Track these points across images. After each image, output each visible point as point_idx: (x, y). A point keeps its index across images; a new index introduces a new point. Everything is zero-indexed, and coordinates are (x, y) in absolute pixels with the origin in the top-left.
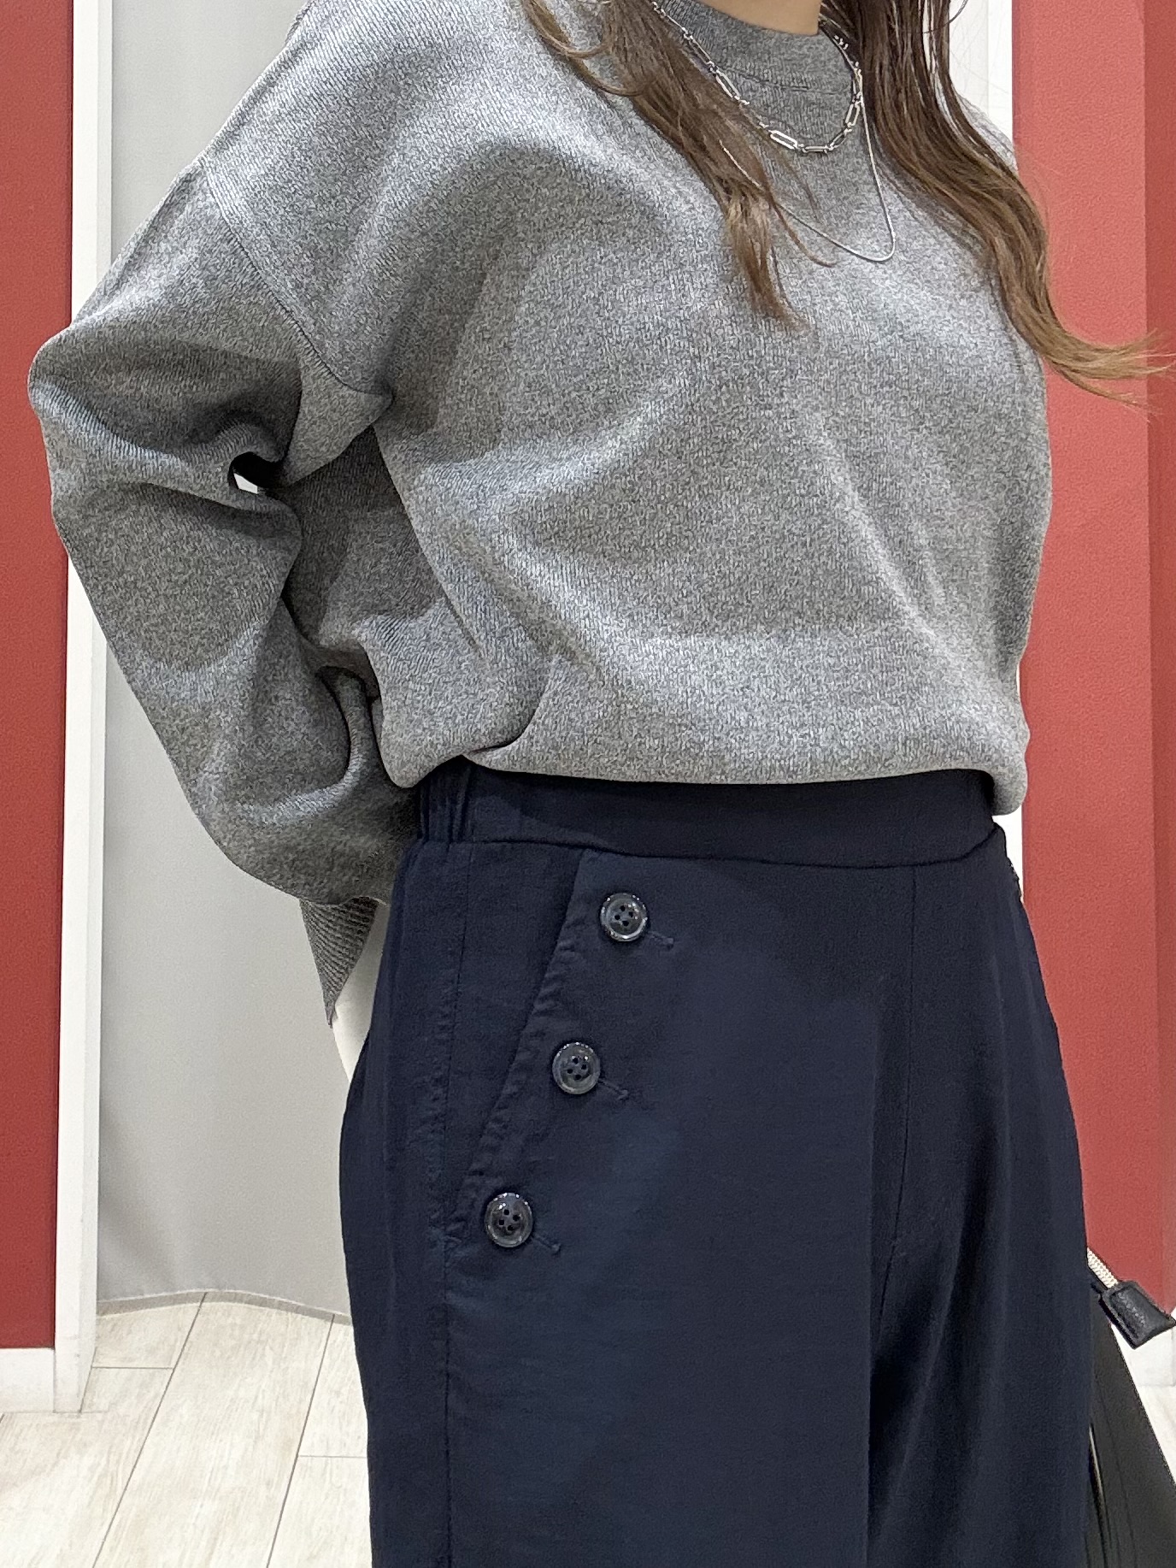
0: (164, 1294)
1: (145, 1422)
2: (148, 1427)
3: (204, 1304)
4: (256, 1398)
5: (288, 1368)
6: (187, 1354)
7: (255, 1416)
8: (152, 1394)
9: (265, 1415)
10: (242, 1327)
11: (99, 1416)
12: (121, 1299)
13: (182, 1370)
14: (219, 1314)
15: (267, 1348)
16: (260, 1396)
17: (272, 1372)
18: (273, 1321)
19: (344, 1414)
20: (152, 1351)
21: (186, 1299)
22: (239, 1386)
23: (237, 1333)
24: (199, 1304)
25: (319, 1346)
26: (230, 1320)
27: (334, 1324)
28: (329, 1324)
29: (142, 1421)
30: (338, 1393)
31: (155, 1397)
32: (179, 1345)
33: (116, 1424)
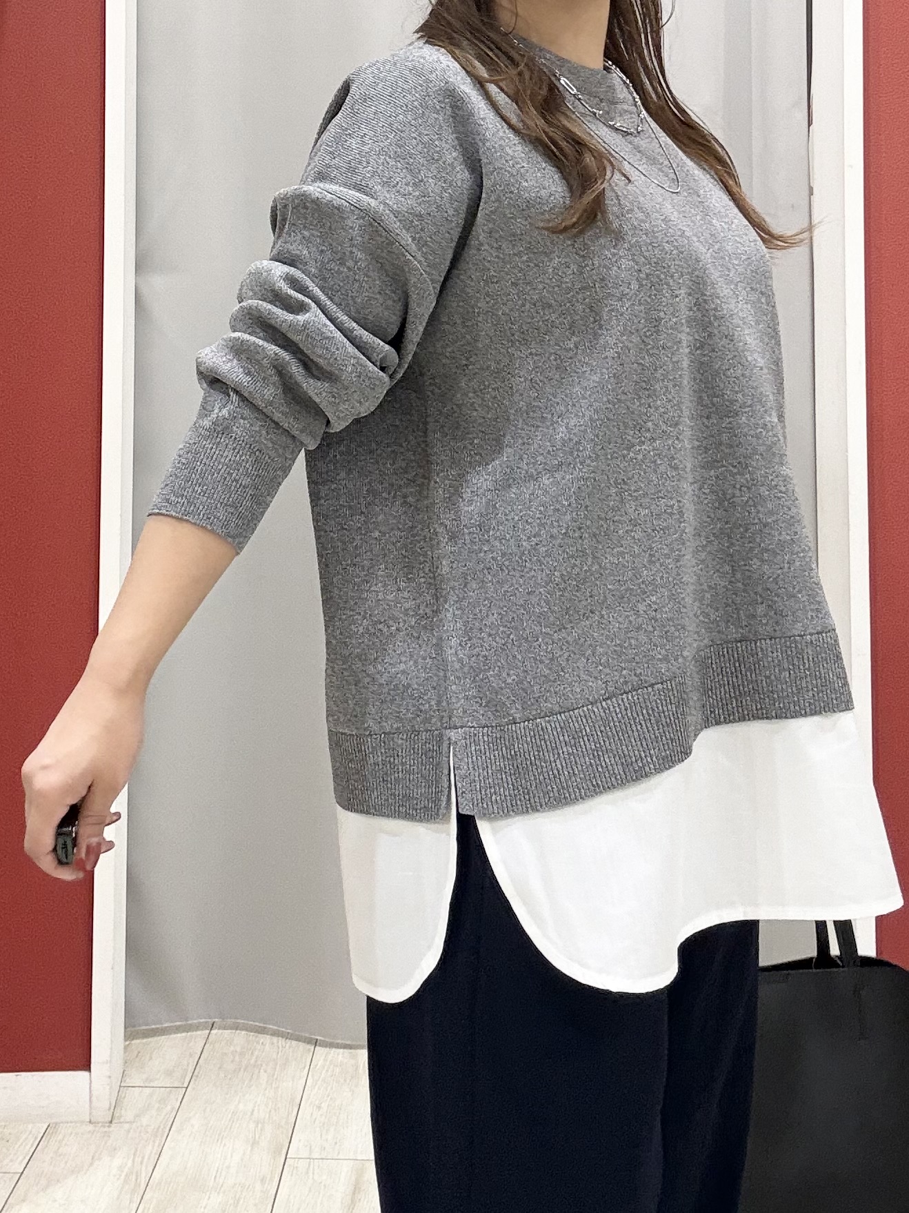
0: (178, 1023)
1: (163, 1132)
2: (166, 1135)
3: (212, 1032)
4: (253, 1111)
5: (278, 1088)
6: (197, 1076)
7: (252, 1126)
8: (169, 1107)
9: (260, 1125)
10: (242, 1054)
11: (126, 1126)
12: (144, 1027)
13: (194, 1089)
14: (223, 1043)
15: (262, 1071)
16: (256, 1111)
17: (266, 1090)
18: (268, 1046)
19: (324, 1124)
20: (169, 1073)
21: (197, 1027)
22: (239, 1102)
23: (237, 1058)
24: (208, 1031)
25: (304, 1068)
26: (232, 1048)
27: (317, 1048)
28: (313, 1047)
29: (160, 1130)
30: (319, 1108)
31: (173, 1108)
32: (191, 1068)
33: (140, 1132)
